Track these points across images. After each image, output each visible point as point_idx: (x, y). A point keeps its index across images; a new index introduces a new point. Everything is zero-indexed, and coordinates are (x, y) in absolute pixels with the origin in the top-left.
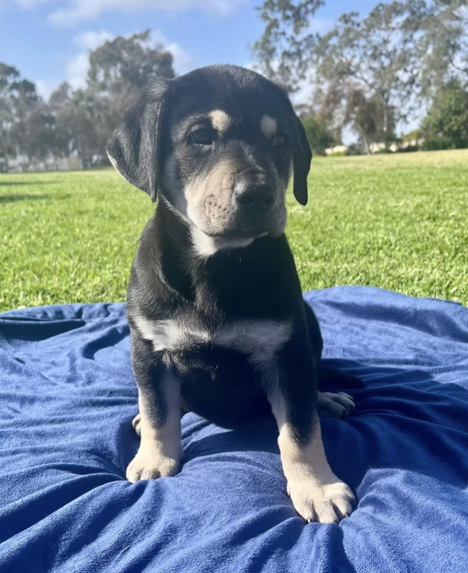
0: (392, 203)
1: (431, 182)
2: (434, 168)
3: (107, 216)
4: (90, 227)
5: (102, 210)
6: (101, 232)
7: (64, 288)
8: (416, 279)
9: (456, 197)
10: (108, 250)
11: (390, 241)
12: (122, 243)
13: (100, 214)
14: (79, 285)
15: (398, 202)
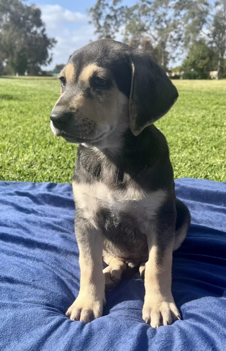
0: (188, 114)
1: (204, 101)
2: (201, 92)
3: (19, 111)
4: (10, 118)
5: (13, 107)
6: (18, 122)
7: (7, 162)
8: (223, 167)
9: (223, 113)
10: (27, 135)
11: (196, 140)
12: (34, 131)
13: (13, 109)
14: (16, 160)
15: (191, 114)
